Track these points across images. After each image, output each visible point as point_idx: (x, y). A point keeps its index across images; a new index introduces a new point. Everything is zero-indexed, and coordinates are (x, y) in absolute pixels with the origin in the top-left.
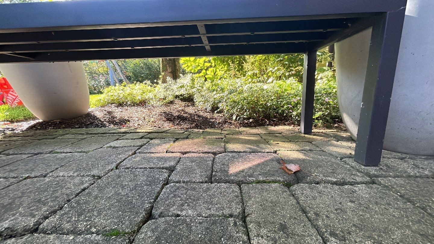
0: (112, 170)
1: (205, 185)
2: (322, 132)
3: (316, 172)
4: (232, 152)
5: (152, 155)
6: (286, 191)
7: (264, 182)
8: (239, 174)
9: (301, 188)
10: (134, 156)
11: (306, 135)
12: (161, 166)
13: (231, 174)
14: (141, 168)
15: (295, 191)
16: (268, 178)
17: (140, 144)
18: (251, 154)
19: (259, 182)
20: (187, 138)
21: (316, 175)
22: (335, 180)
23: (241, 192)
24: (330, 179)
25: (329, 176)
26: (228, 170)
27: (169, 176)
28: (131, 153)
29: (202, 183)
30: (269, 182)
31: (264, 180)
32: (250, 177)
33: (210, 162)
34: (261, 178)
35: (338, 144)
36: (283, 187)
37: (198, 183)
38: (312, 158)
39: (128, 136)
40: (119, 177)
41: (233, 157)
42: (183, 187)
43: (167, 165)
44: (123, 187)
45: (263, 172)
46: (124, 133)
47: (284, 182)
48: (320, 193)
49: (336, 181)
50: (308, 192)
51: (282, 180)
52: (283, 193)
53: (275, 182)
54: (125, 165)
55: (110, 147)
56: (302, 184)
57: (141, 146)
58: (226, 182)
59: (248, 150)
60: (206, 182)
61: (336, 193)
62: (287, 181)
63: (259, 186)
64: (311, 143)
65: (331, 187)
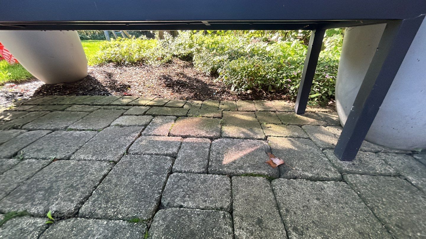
0: (123, 155)
1: (202, 175)
2: (314, 112)
3: (297, 166)
4: (227, 137)
5: (157, 138)
6: (268, 187)
7: (252, 175)
8: (232, 165)
9: (281, 183)
10: (140, 139)
11: (299, 116)
12: (165, 153)
13: (225, 165)
14: (148, 154)
15: (275, 186)
16: (255, 171)
17: (144, 122)
18: (244, 141)
19: (247, 175)
20: (187, 116)
21: (296, 169)
22: (310, 175)
23: (231, 185)
24: (306, 173)
25: (307, 171)
26: (222, 161)
27: (172, 165)
28: (137, 135)
29: (200, 173)
30: (255, 175)
31: (251, 173)
32: (240, 169)
33: (207, 150)
34: (249, 171)
35: (326, 129)
36: (265, 181)
37: (196, 173)
38: (298, 147)
39: (132, 110)
40: (131, 164)
41: (228, 144)
42: (184, 177)
43: (170, 152)
44: (136, 175)
45: (252, 164)
46: (127, 105)
47: (268, 176)
48: (295, 189)
49: (311, 177)
50: (285, 187)
51: (267, 173)
52: (265, 188)
53: (260, 175)
54: (134, 150)
55: (118, 125)
56: (282, 179)
57: (146, 126)
58: (220, 173)
59: (242, 135)
60: (203, 173)
61: (307, 189)
62: (270, 175)
63: (246, 179)
64: (301, 126)
65: (306, 184)
